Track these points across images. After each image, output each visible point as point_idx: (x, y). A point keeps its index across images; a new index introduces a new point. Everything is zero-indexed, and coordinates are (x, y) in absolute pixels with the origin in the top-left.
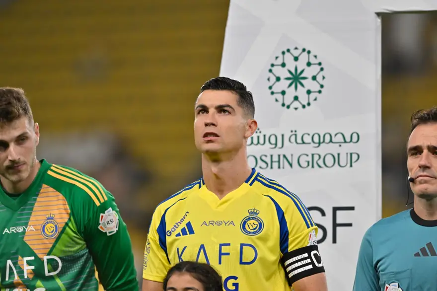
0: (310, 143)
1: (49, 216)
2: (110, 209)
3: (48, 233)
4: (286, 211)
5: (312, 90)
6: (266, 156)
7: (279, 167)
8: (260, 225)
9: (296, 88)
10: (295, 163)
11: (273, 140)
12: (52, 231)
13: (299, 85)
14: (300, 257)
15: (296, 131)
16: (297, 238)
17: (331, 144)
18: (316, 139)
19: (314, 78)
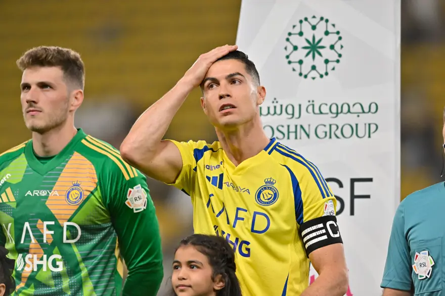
0: (327, 114)
1: (76, 183)
2: (139, 185)
3: (71, 199)
4: (301, 180)
5: (330, 59)
6: (283, 126)
7: (296, 138)
8: (275, 194)
9: (314, 57)
10: (312, 134)
11: (290, 110)
12: (76, 197)
13: (316, 55)
14: (314, 228)
15: (313, 101)
16: (312, 208)
17: (349, 114)
18: (334, 109)
19: (332, 47)
